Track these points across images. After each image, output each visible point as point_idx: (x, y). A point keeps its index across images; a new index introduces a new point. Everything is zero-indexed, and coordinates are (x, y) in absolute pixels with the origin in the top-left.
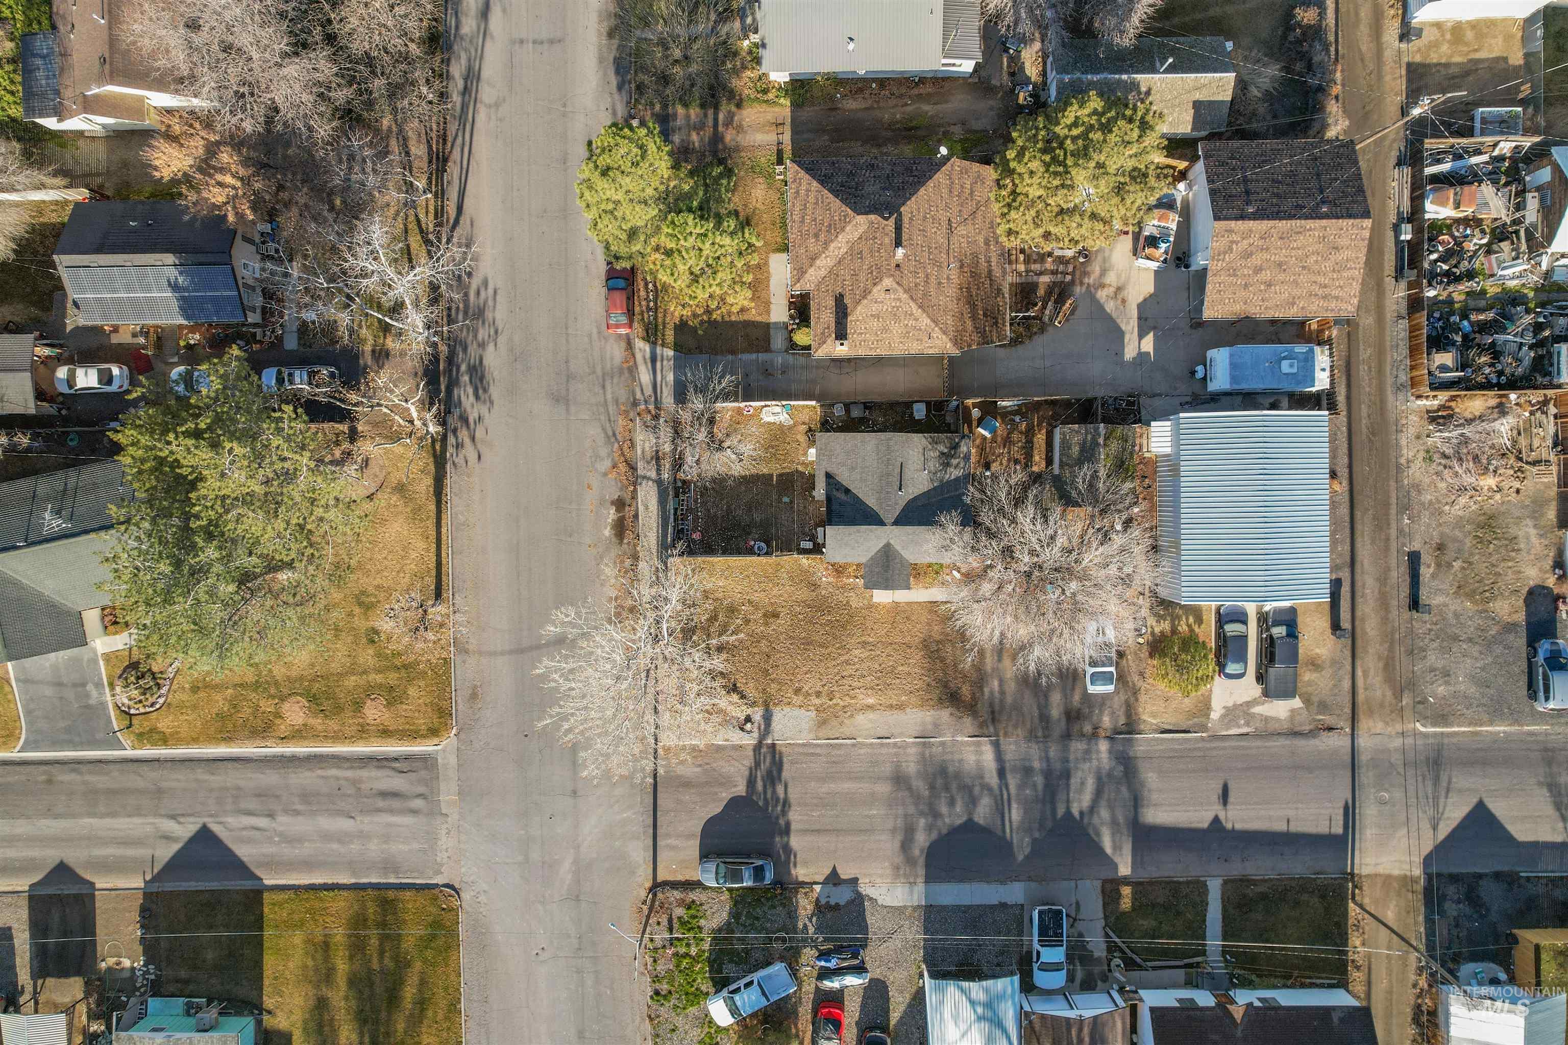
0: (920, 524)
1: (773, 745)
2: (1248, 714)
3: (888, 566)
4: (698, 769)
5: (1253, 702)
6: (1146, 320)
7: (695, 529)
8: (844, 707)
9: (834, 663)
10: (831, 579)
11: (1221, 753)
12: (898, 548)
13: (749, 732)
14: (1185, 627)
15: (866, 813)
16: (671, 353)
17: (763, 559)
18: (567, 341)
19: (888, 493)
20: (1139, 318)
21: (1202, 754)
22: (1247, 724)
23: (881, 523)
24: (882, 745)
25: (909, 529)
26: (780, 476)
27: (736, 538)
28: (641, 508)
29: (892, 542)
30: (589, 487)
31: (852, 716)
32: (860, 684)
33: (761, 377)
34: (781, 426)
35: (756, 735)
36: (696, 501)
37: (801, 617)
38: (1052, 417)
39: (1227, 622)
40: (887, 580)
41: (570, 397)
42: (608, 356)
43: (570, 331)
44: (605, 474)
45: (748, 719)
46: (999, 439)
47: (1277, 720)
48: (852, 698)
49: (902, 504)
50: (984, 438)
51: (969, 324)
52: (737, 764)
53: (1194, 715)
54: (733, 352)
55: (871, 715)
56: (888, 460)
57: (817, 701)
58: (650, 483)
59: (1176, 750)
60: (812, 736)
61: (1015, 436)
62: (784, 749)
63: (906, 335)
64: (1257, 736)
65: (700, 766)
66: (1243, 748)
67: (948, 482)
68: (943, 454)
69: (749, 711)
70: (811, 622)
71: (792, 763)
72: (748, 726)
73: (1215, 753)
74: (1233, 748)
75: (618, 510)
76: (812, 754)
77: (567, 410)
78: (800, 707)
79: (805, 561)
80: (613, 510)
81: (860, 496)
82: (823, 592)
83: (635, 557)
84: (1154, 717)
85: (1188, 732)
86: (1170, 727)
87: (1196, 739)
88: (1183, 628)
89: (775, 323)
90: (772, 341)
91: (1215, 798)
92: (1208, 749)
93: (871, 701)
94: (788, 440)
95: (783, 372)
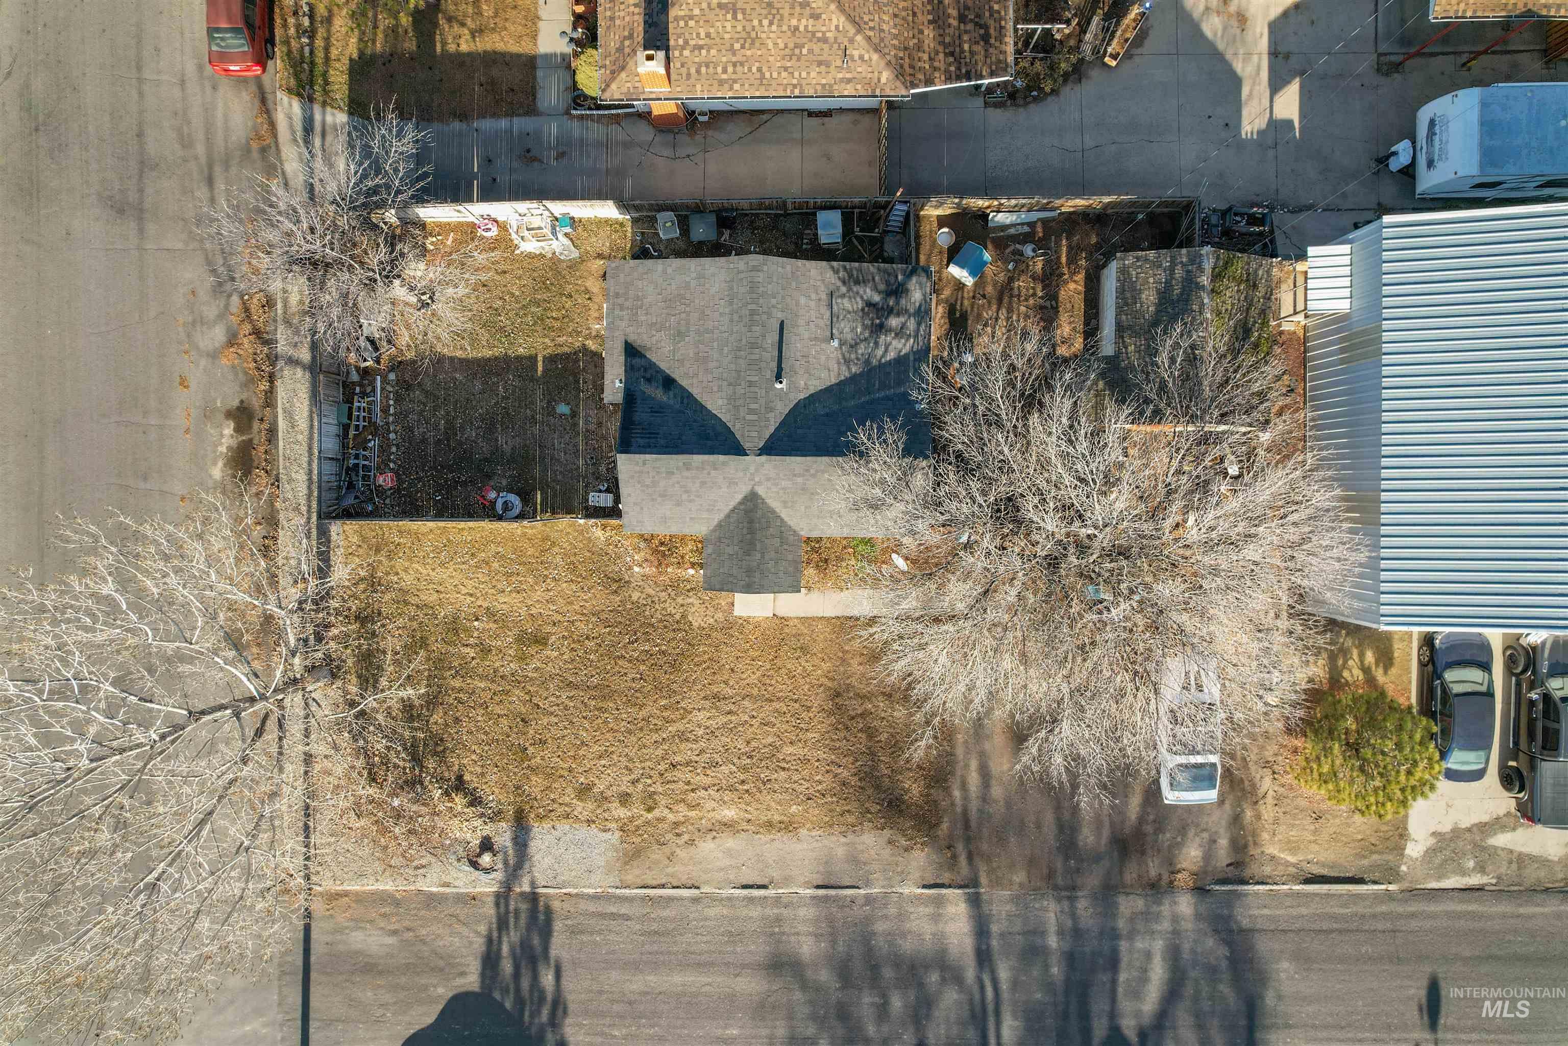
0: (820, 451)
1: (533, 898)
2: (1484, 849)
3: (752, 544)
4: (390, 940)
5: (1497, 825)
6: (1287, 56)
7: (382, 468)
8: (676, 824)
9: (655, 737)
10: (649, 570)
11: (1428, 924)
12: (774, 504)
13: (487, 871)
14: (1357, 673)
15: (719, 1032)
16: (342, 118)
17: (516, 528)
18: (141, 94)
19: (751, 384)
20: (1274, 54)
21: (1389, 925)
22: (1481, 868)
23: (737, 450)
24: (751, 900)
25: (796, 462)
26: (551, 360)
27: (464, 485)
28: (282, 424)
29: (761, 491)
30: (183, 383)
31: (691, 842)
32: (708, 781)
33: (515, 164)
34: (554, 262)
35: (499, 875)
36: (385, 411)
37: (590, 644)
38: (1098, 247)
39: (1450, 665)
40: (749, 571)
41: (147, 205)
42: (219, 122)
43: (147, 74)
44: (214, 355)
45: (487, 845)
46: (989, 289)
47: (1543, 862)
48: (691, 807)
49: (782, 409)
50: (960, 286)
51: (929, 33)
52: (465, 931)
53: (1372, 849)
54: (463, 117)
55: (730, 842)
56: (753, 313)
57: (622, 813)
58: (299, 372)
59: (1334, 918)
60: (613, 880)
61: (1022, 284)
62: (556, 905)
63: (793, 53)
64: (1500, 893)
65: (395, 932)
66: (1473, 916)
67: (881, 366)
68: (870, 304)
69: (488, 830)
70: (609, 655)
71: (574, 931)
72: (486, 859)
73: (1414, 924)
74: (1449, 915)
75: (238, 430)
76: (613, 916)
77: (141, 230)
78: (589, 822)
79: (599, 533)
80: (229, 429)
81: (695, 391)
82: (635, 596)
83: (271, 520)
84: (1293, 850)
85: (1360, 881)
86: (1325, 872)
87: (1376, 896)
88: (1353, 673)
89: (547, 57)
90: (539, 95)
91: (1413, 1015)
92: (1400, 916)
93: (729, 813)
94: (569, 288)
95: (561, 155)
